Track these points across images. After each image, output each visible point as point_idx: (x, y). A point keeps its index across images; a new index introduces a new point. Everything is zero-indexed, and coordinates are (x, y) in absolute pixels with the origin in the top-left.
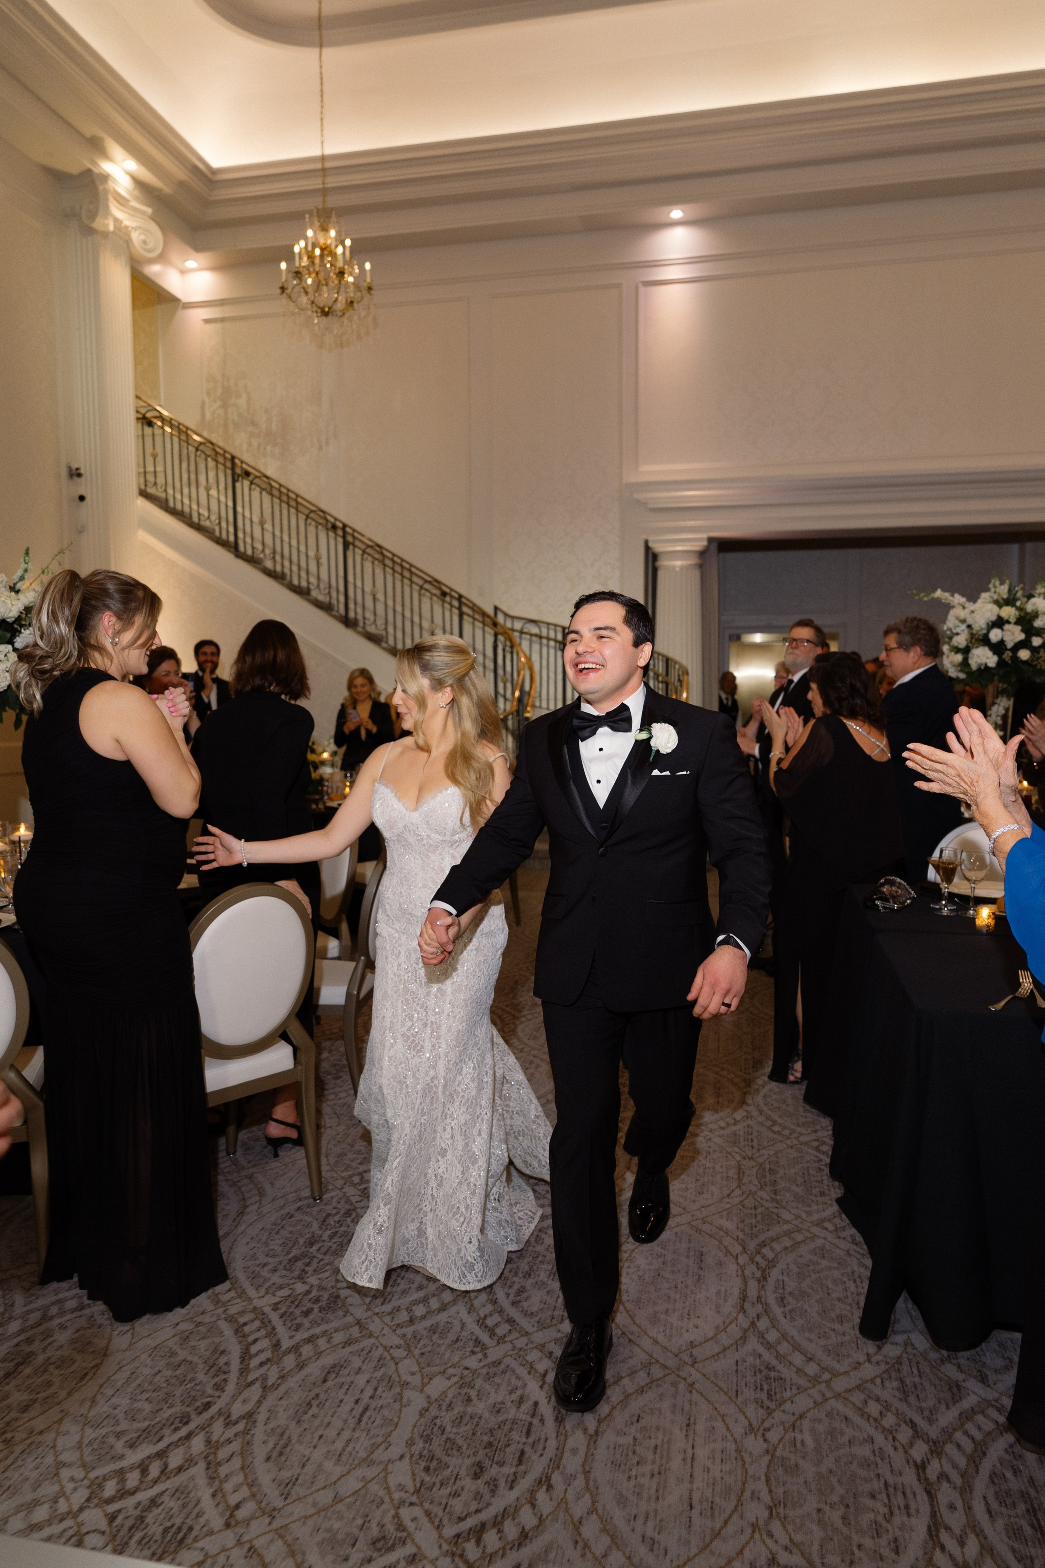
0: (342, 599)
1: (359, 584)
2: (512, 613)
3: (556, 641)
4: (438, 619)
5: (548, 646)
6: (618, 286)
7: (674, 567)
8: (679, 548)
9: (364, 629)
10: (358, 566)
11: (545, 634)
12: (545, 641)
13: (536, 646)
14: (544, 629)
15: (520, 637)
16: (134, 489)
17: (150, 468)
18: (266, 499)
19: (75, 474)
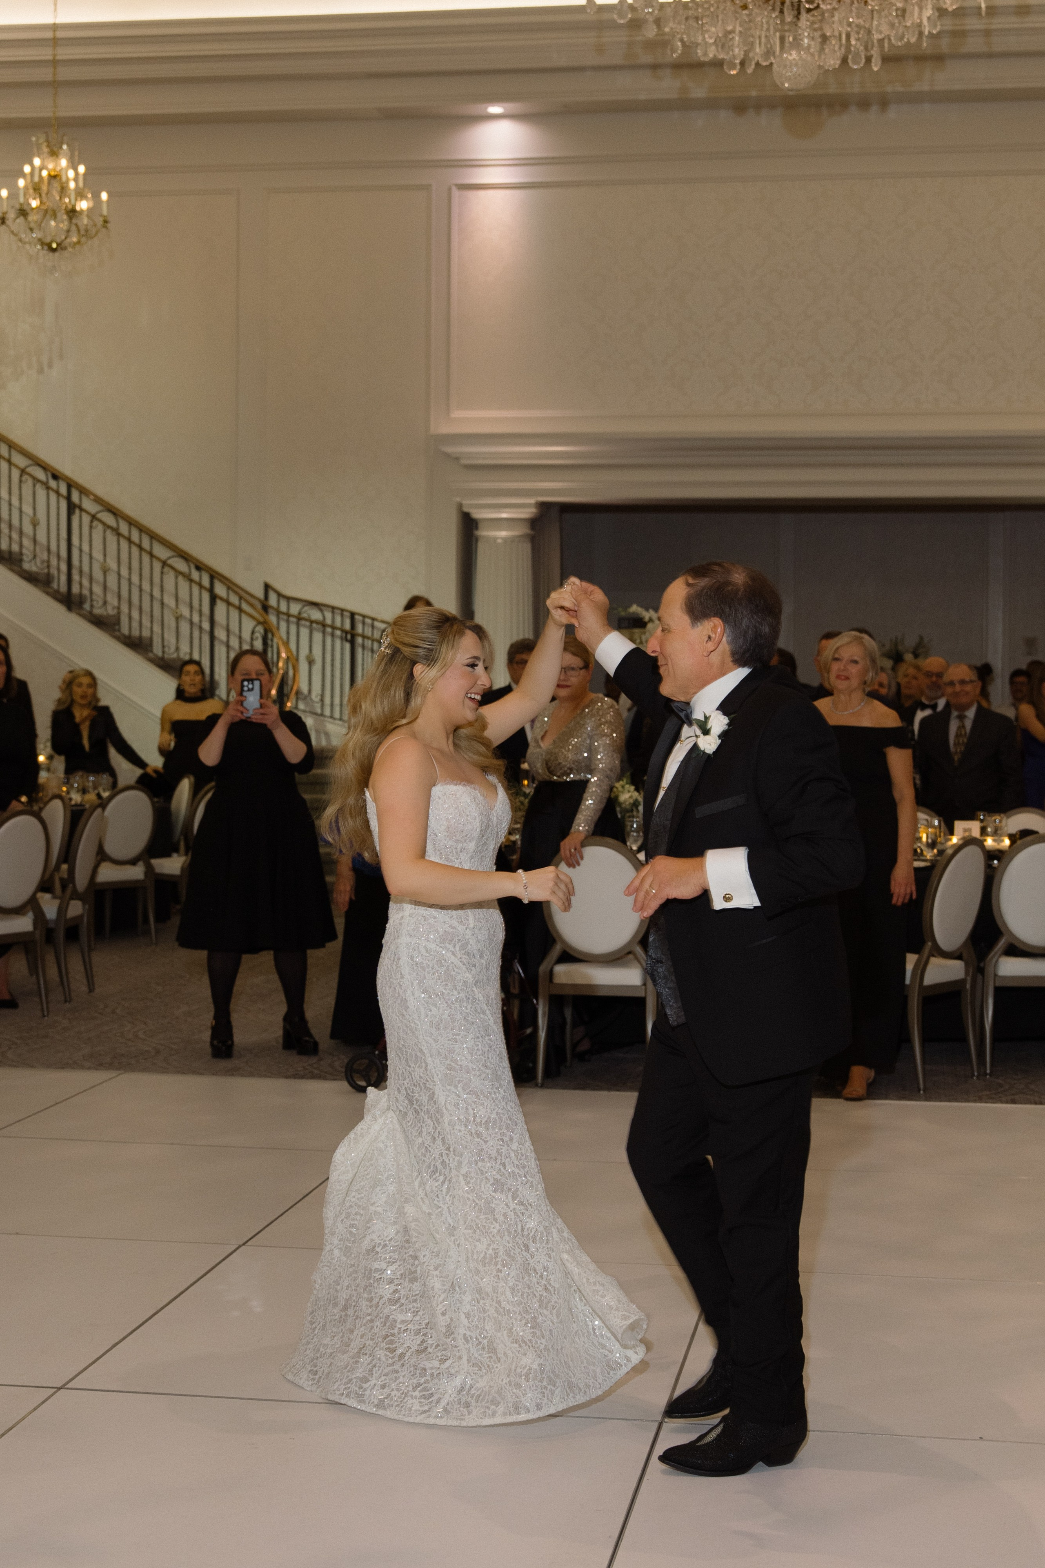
0: (64, 567)
1: (86, 548)
2: (286, 593)
3: (343, 630)
4: (183, 595)
5: (333, 635)
6: (426, 186)
7: (495, 539)
8: (504, 516)
9: (91, 613)
10: (86, 529)
11: (329, 621)
12: (329, 630)
13: (318, 637)
14: (328, 615)
15: (298, 625)
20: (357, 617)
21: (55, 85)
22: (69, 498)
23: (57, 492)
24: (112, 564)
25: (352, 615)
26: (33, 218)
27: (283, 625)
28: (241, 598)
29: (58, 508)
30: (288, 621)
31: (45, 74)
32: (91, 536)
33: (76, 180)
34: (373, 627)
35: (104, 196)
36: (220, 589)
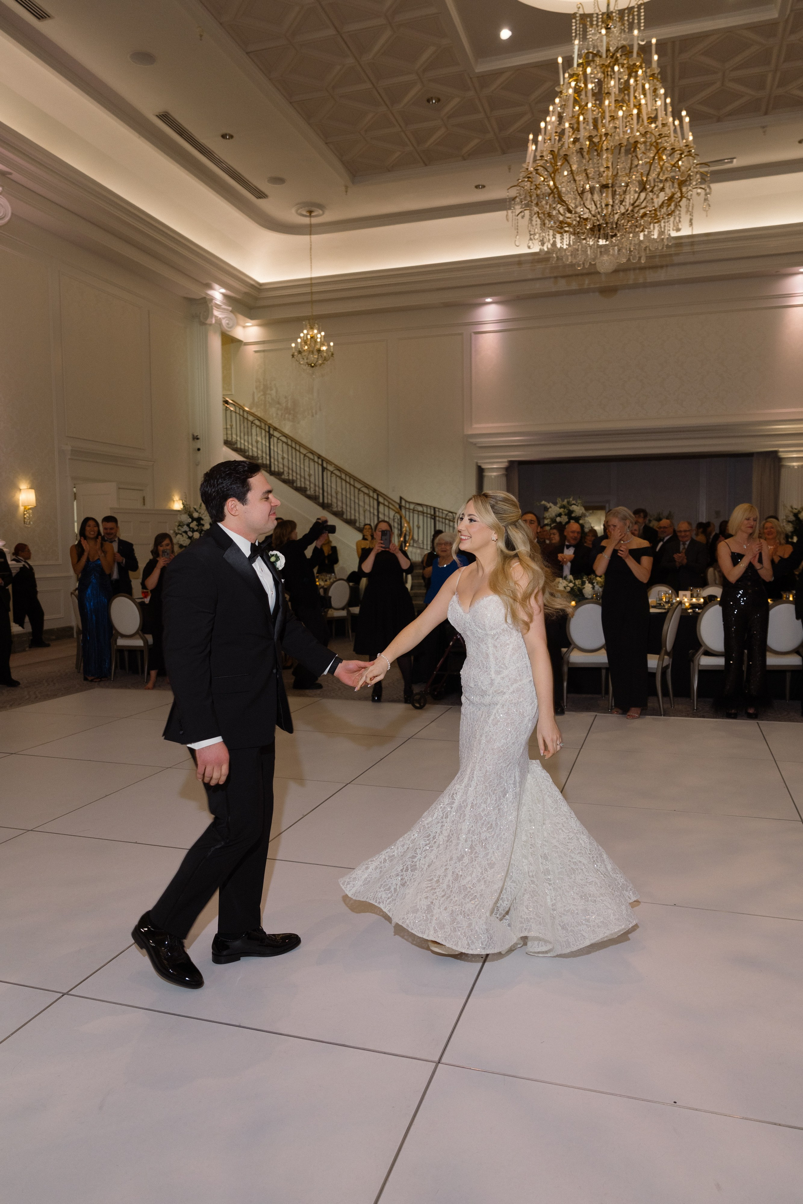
0: (321, 492)
1: (330, 485)
2: (409, 500)
3: (431, 515)
4: (367, 503)
5: (427, 516)
6: (461, 334)
7: (492, 476)
8: (495, 466)
9: (331, 510)
10: (329, 479)
11: (425, 511)
12: (425, 515)
13: (421, 517)
14: (425, 509)
15: (413, 513)
16: (222, 442)
17: (229, 432)
18: (285, 446)
19: (196, 438)
20: (436, 509)
21: (312, 302)
22: (322, 465)
23: (318, 463)
24: (339, 489)
25: (434, 508)
26: (303, 354)
27: (407, 513)
28: (389, 503)
29: (318, 469)
30: (409, 512)
32: (331, 479)
33: (321, 338)
34: (442, 513)
35: (332, 344)
36: (381, 500)
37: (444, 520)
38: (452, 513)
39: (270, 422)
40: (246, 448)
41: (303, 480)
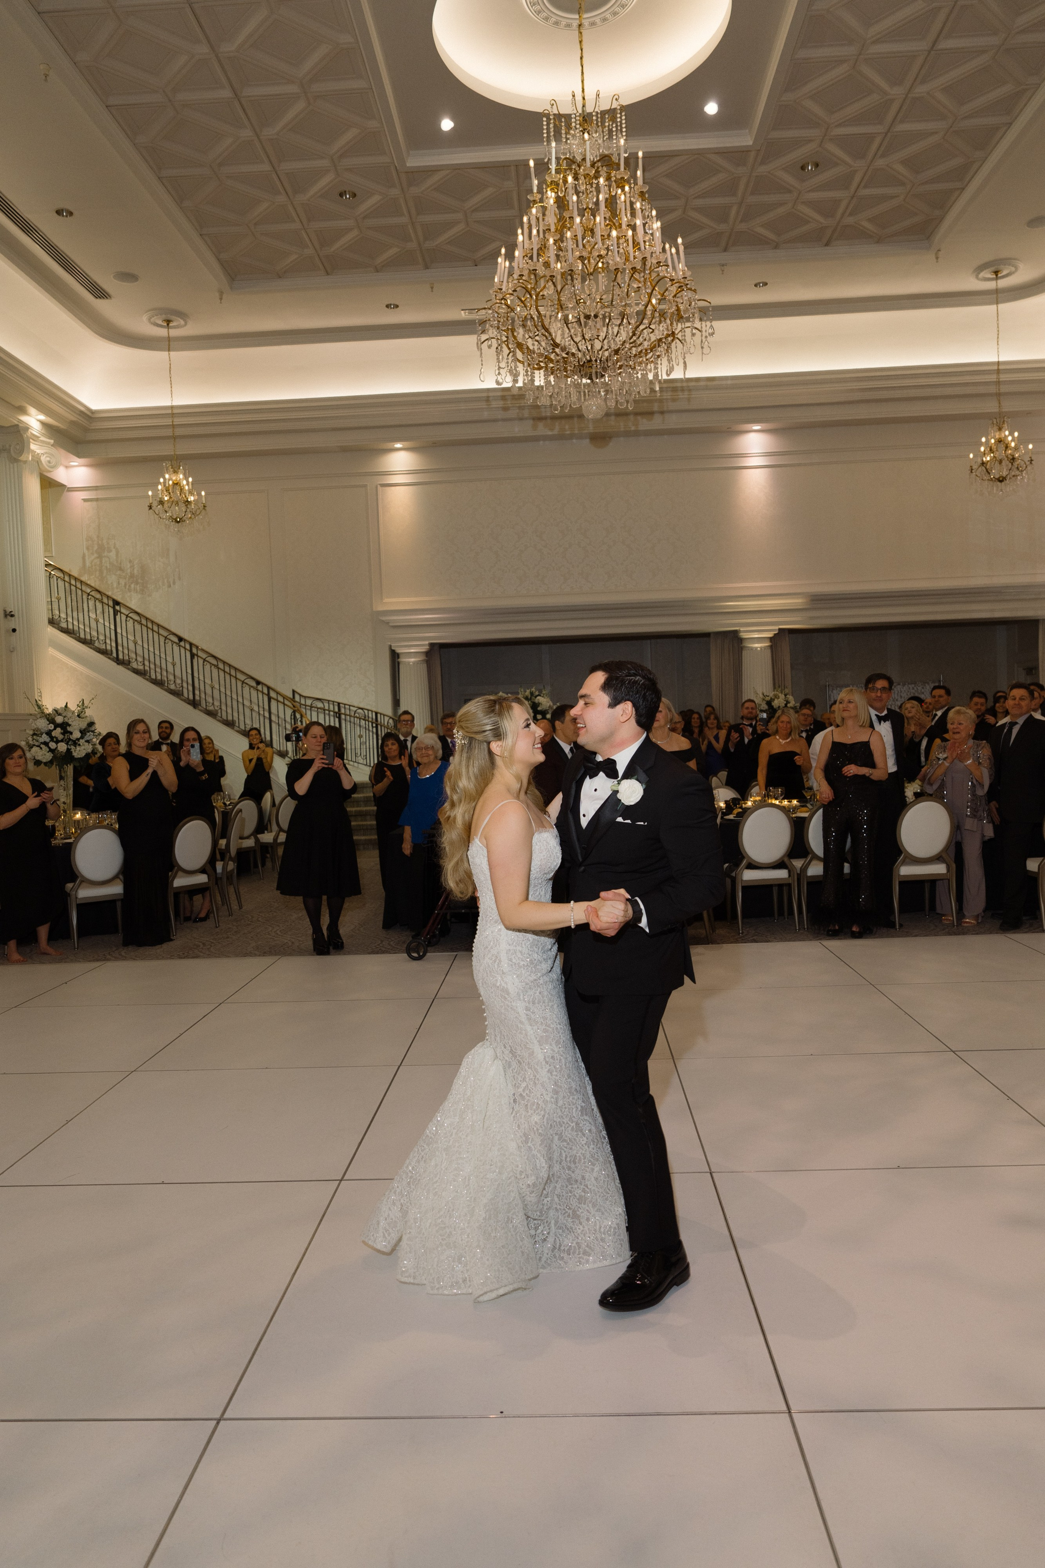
0: (190, 688)
1: (201, 676)
2: (304, 694)
3: (334, 712)
4: (254, 699)
5: (329, 715)
6: (365, 486)
7: (409, 662)
8: (412, 651)
9: (206, 709)
10: (201, 667)
11: (327, 708)
12: (327, 712)
14: (326, 704)
15: (311, 710)
16: (47, 621)
17: (55, 606)
18: (138, 626)
19: (9, 615)
21: (174, 438)
22: (191, 651)
23: (185, 649)
24: (216, 685)
25: (339, 704)
26: (166, 505)
28: (283, 698)
29: (186, 657)
31: (169, 432)
32: (203, 669)
33: (188, 485)
34: (350, 710)
35: (203, 493)
36: (273, 694)
37: (352, 719)
38: (362, 709)
39: (109, 594)
40: (76, 628)
41: (158, 670)
